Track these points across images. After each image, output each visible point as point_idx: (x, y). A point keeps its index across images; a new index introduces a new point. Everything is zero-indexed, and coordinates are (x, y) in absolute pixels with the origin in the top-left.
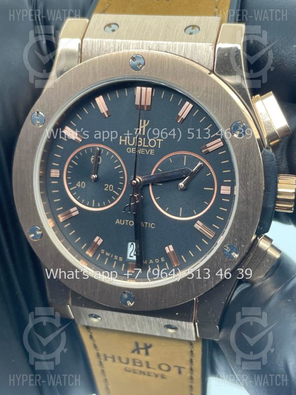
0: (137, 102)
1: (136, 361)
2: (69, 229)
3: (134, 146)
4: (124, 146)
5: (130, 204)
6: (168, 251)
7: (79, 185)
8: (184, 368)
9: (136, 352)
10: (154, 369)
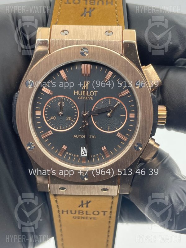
0: (83, 72)
1: (80, 211)
2: (48, 142)
3: (82, 96)
4: (77, 96)
5: (83, 126)
6: (103, 150)
7: (52, 119)
8: (107, 212)
9: (81, 206)
10: (90, 215)
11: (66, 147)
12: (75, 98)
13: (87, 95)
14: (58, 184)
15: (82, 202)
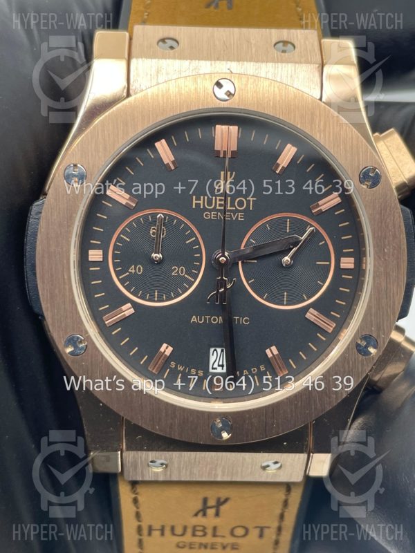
0: (218, 147)
1: (198, 528)
2: (121, 336)
3: (214, 209)
4: (200, 211)
5: (218, 291)
6: (270, 355)
7: (133, 271)
8: (268, 527)
9: (201, 514)
10: (223, 537)
11: (170, 349)
12: (196, 215)
13: (229, 208)
14: (145, 450)
15: (205, 500)
